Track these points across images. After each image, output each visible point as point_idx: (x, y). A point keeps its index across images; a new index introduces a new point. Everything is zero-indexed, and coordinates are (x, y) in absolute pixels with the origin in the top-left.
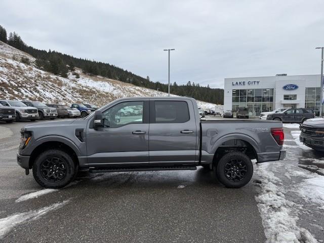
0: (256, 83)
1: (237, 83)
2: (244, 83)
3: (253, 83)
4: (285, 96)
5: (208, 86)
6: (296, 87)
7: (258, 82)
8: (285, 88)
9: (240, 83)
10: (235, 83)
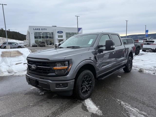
0: (45, 30)
1: (36, 29)
2: (39, 29)
3: (44, 29)
4: (58, 36)
5: (9, 30)
6: (62, 32)
7: (46, 29)
8: (58, 32)
9: (37, 29)
10: (35, 29)
